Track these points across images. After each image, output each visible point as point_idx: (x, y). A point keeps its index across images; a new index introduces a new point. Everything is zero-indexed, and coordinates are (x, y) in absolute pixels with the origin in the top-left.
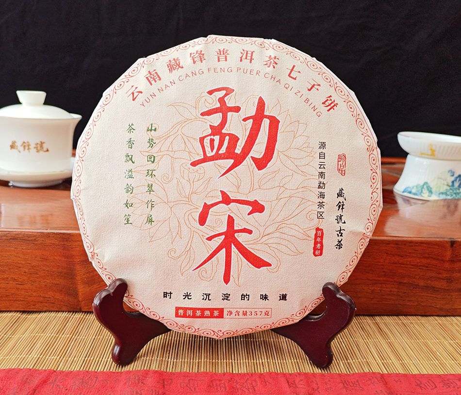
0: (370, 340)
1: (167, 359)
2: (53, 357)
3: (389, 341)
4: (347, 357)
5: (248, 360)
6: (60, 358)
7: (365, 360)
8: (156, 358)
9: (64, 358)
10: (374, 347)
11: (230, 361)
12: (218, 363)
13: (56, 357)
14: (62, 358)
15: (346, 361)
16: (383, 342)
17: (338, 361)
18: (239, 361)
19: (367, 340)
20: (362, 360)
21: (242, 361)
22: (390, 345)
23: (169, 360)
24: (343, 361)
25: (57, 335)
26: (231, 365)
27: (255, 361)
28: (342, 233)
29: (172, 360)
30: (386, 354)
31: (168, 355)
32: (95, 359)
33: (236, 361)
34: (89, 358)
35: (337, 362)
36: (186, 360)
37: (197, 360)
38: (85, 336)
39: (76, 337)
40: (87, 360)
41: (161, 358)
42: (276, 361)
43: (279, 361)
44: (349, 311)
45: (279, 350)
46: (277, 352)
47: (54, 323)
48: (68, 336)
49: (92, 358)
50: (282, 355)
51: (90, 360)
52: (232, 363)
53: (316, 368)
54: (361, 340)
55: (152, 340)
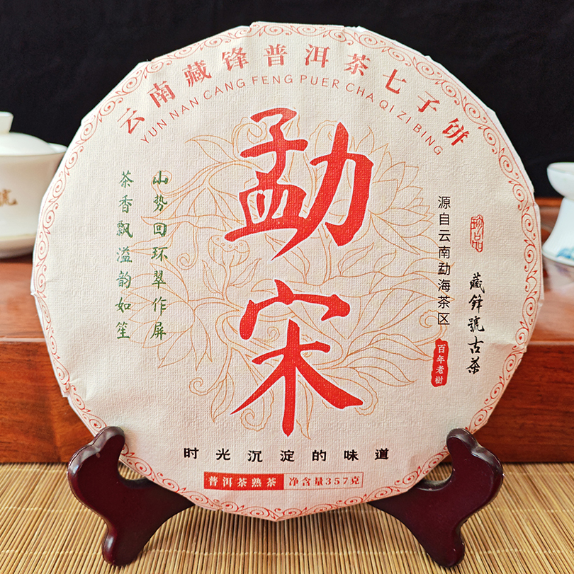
0: (521, 510)
1: (192, 552)
2: (8, 551)
3: (552, 511)
4: (486, 545)
5: (325, 552)
6: (20, 552)
7: (516, 550)
8: (175, 550)
9: (27, 552)
10: (529, 523)
11: (296, 553)
12: (276, 557)
13: (12, 551)
14: (22, 552)
15: (485, 552)
16: (542, 514)
17: (472, 552)
18: (310, 554)
19: (517, 511)
20: (512, 550)
21: (314, 554)
22: (555, 519)
23: (197, 553)
24: (481, 553)
25: (19, 508)
26: (297, 562)
27: (336, 553)
28: (479, 348)
29: (202, 553)
30: (550, 538)
31: (194, 543)
32: (76, 552)
33: (305, 554)
34: (67, 552)
35: (471, 555)
36: (224, 553)
37: (242, 553)
38: (64, 509)
39: (49, 510)
40: (63, 555)
41: (184, 551)
42: (371, 553)
43: (376, 553)
44: (492, 478)
45: (375, 531)
46: (372, 535)
47: (15, 485)
48: (36, 509)
49: (71, 552)
50: (380, 541)
51: (68, 554)
52: (299, 557)
53: (437, 567)
54: (506, 511)
55: (169, 520)
